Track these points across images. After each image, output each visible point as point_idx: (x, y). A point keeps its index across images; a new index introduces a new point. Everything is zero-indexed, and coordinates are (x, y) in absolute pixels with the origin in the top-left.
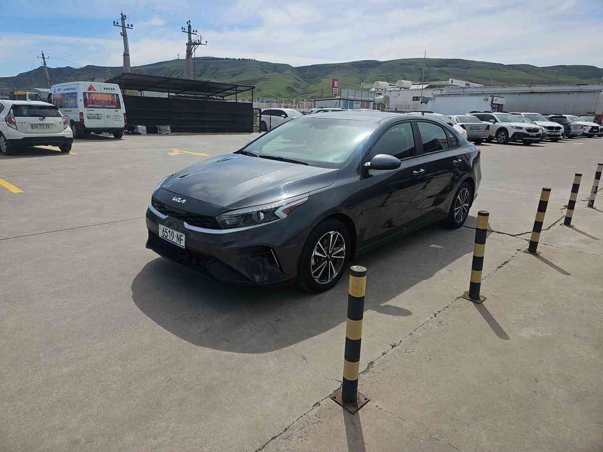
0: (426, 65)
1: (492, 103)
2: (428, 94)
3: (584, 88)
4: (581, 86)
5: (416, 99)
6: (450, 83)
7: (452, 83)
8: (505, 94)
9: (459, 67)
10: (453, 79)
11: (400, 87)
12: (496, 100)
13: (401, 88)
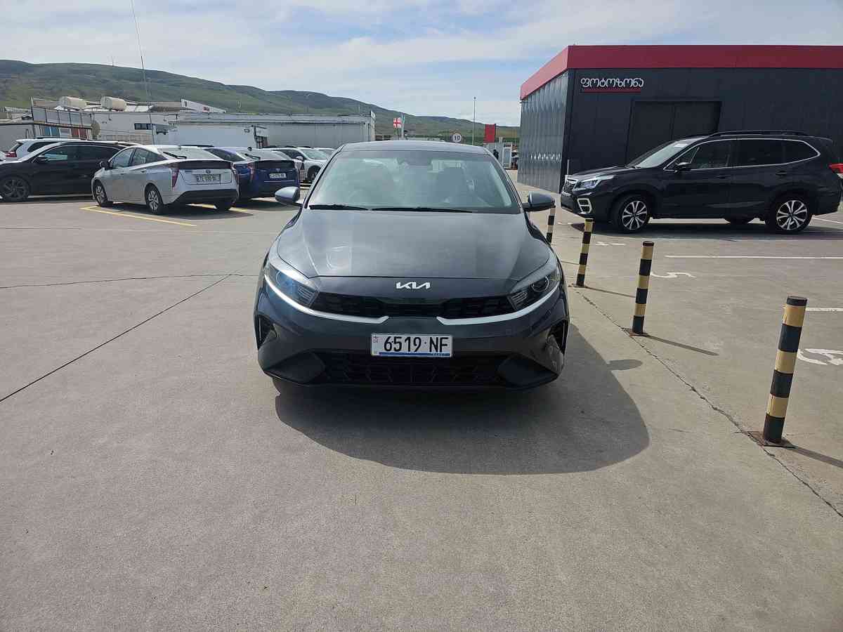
0: (114, 77)
1: (255, 135)
2: (158, 119)
3: (346, 119)
4: (343, 117)
5: (139, 127)
6: (183, 106)
7: (186, 105)
8: (266, 123)
9: (164, 82)
10: (187, 101)
11: (108, 107)
12: (260, 132)
13: (110, 109)
